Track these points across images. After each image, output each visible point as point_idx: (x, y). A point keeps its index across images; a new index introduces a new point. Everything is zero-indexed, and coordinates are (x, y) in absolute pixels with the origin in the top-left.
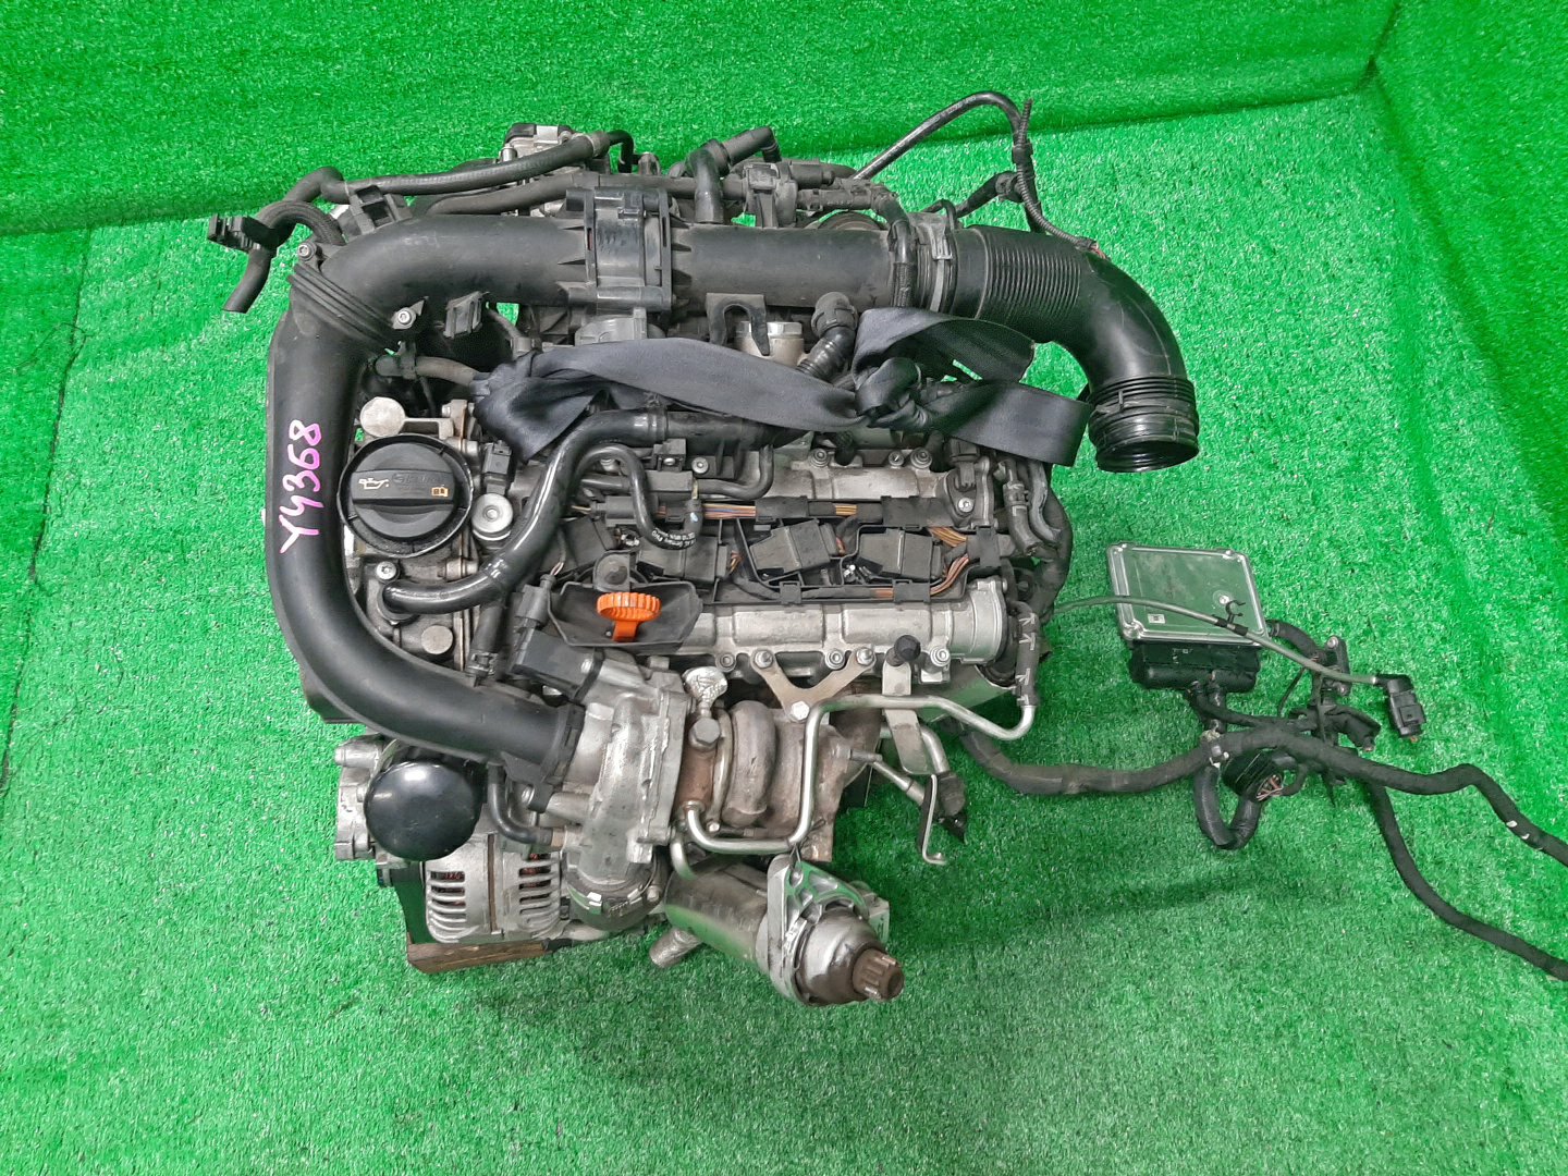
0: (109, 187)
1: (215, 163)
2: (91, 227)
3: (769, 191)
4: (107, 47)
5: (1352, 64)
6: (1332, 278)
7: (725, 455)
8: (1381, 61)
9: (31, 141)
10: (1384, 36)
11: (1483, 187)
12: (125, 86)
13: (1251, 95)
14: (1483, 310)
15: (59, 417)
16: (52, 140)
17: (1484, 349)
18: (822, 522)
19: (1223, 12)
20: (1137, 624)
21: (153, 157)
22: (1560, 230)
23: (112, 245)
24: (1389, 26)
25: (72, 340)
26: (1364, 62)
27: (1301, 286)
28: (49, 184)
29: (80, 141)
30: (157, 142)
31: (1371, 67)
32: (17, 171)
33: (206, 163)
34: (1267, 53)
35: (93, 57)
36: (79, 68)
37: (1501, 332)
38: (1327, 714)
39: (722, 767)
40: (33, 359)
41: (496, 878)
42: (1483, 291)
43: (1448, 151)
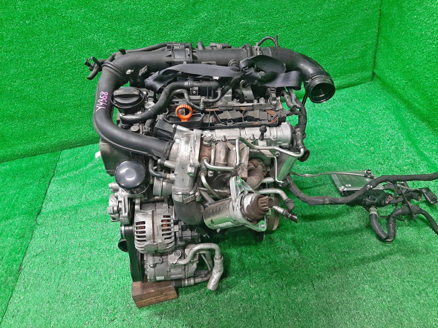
0: (67, 138)
1: (93, 130)
2: (62, 151)
3: (216, 46)
4: (69, 102)
5: (369, 74)
6: (377, 114)
7: (209, 96)
8: (376, 71)
9: (49, 128)
10: (374, 65)
11: (408, 82)
12: (72, 111)
13: (345, 84)
14: (419, 110)
15: (48, 188)
16: (54, 127)
17: (423, 120)
18: (237, 111)
19: (331, 63)
20: (343, 187)
21: (78, 129)
22: (429, 77)
23: (66, 153)
24: (375, 62)
25: (54, 172)
26: (371, 73)
27: (369, 117)
28: (52, 139)
29: (61, 127)
30: (79, 125)
31: (374, 74)
32: (45, 137)
33: (91, 130)
34: (345, 73)
35: (66, 104)
36: (62, 108)
37: (425, 112)
38: (405, 193)
39: (213, 151)
40: (44, 177)
41: (155, 223)
42: (417, 105)
43: (397, 79)
